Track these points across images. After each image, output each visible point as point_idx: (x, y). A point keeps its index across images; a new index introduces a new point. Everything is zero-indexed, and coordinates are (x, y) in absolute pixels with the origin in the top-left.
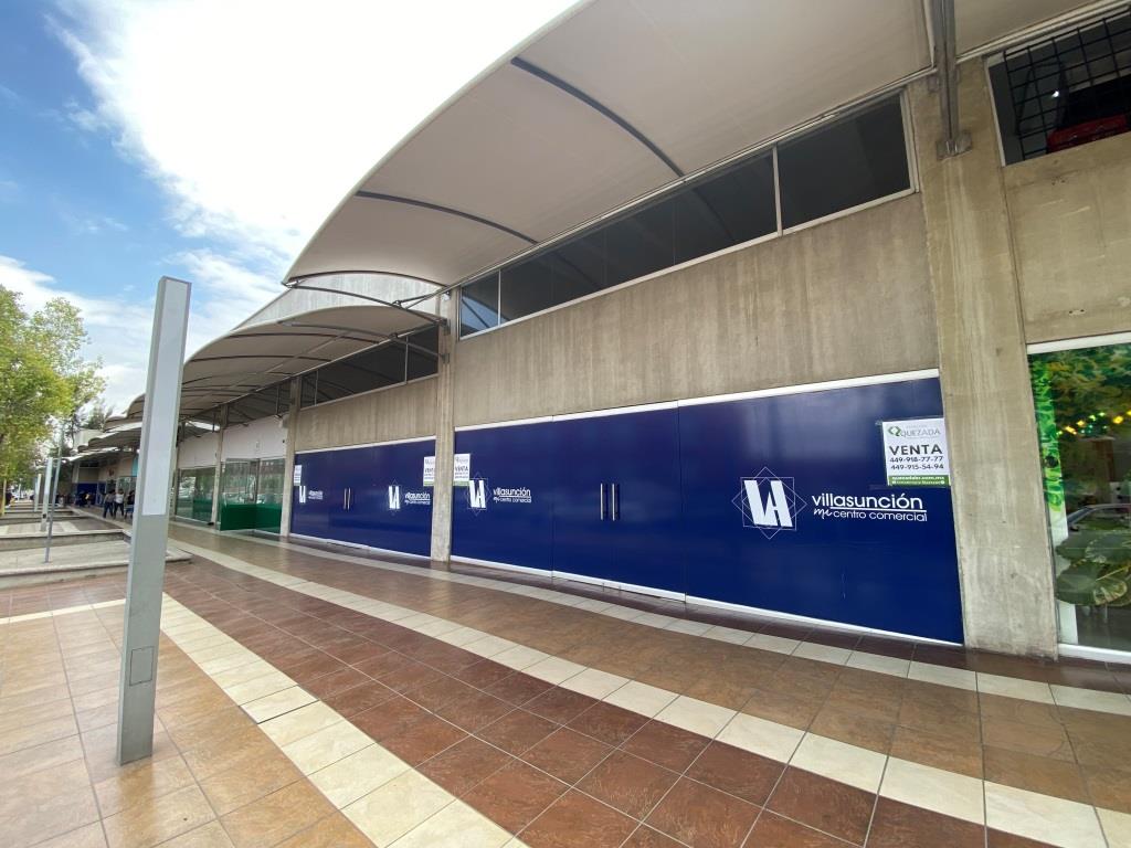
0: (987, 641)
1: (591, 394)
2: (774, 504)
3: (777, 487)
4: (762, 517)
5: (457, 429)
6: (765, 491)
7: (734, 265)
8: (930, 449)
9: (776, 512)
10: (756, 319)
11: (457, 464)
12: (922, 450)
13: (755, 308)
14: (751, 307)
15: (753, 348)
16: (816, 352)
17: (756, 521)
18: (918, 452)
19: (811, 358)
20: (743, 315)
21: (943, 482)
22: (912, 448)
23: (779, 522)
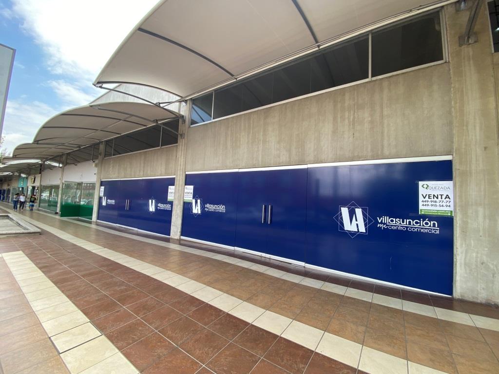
0: (466, 296)
1: (260, 159)
2: (356, 220)
3: (359, 212)
4: (349, 226)
5: (187, 173)
6: (352, 214)
7: (344, 95)
8: (444, 197)
9: (357, 225)
10: (354, 124)
11: (186, 191)
12: (440, 197)
13: (354, 118)
14: (352, 117)
15: (351, 139)
16: (386, 143)
17: (346, 229)
18: (437, 198)
19: (383, 146)
20: (347, 121)
21: (449, 214)
22: (434, 195)
23: (358, 229)
